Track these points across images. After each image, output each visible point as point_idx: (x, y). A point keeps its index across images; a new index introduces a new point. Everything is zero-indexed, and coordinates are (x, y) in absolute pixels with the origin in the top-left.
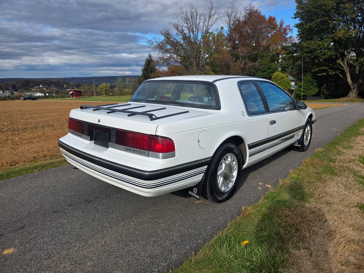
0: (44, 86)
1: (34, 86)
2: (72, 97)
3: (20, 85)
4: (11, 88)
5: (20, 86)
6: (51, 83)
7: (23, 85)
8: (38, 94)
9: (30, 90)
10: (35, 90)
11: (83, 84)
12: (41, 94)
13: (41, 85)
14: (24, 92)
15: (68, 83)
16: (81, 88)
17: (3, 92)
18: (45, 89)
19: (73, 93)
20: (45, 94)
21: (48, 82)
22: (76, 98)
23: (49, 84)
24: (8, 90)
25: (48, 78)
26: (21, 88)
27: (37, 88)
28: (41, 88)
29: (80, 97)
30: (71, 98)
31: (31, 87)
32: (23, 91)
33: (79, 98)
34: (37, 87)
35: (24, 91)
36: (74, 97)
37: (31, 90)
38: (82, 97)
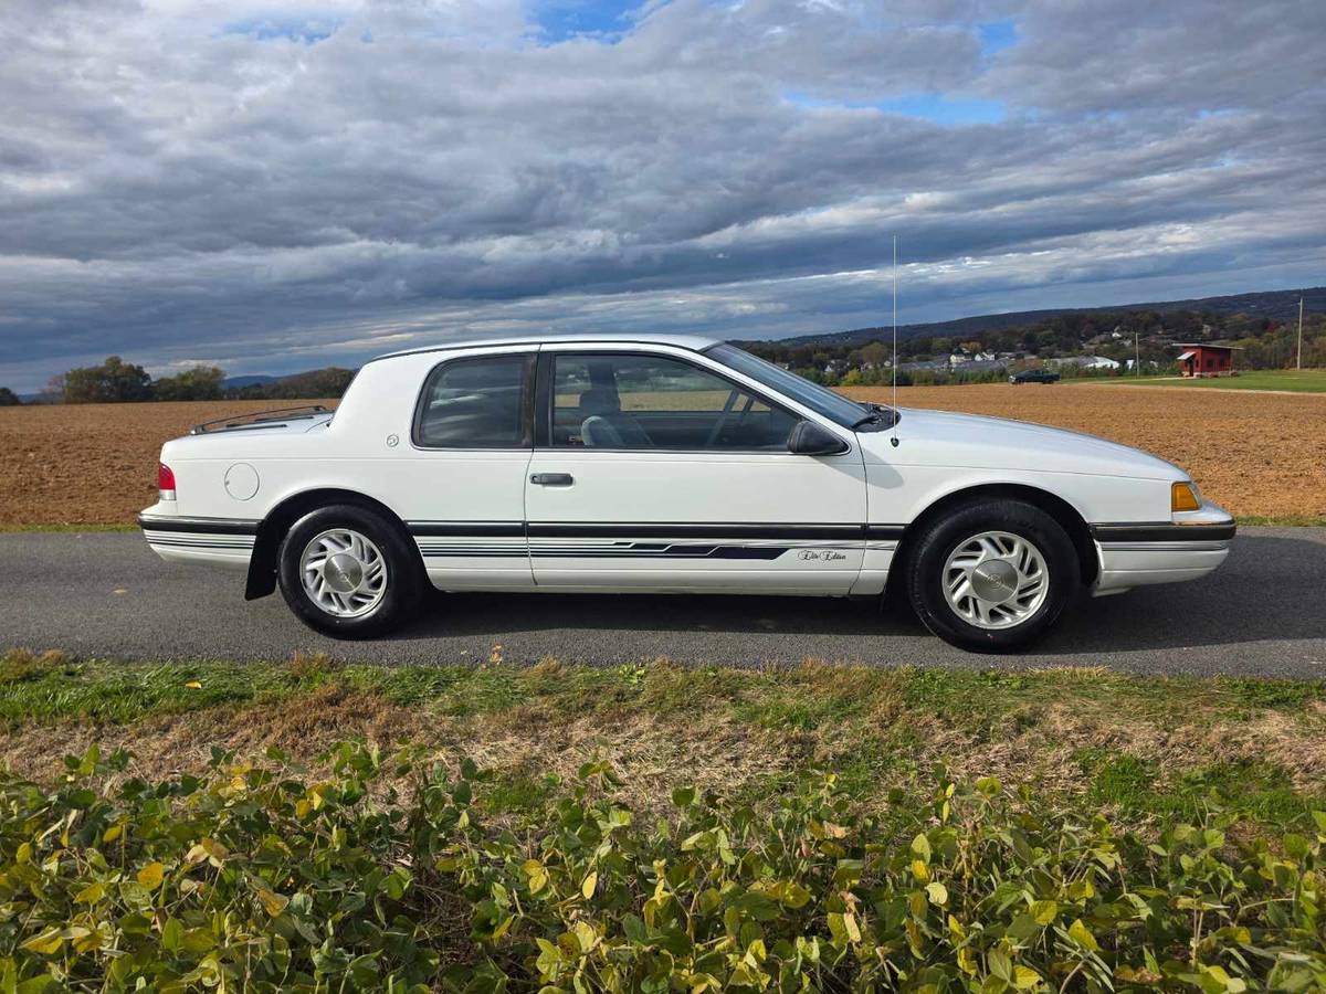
0: (1126, 333)
1: (1093, 336)
2: (1187, 373)
3: (1050, 331)
4: (1019, 345)
5: (1049, 336)
6: (1157, 319)
7: (1056, 334)
8: (1101, 363)
9: (1076, 350)
10: (1092, 347)
11: (1285, 320)
12: (1109, 363)
13: (1118, 331)
14: (1058, 357)
15: (1220, 317)
16: (1275, 335)
17: (997, 357)
18: (1128, 343)
19: (1193, 356)
20: (1123, 362)
21: (1147, 317)
22: (1201, 376)
23: (1146, 327)
24: (1010, 349)
25: (1150, 302)
26: (1049, 344)
27: (1102, 343)
28: (1114, 340)
29: (1219, 373)
30: (1182, 375)
31: (1082, 339)
32: (1053, 351)
33: (1216, 376)
34: (1102, 337)
35: (1057, 352)
36: (1195, 374)
37: (1081, 348)
38: (1230, 372)
